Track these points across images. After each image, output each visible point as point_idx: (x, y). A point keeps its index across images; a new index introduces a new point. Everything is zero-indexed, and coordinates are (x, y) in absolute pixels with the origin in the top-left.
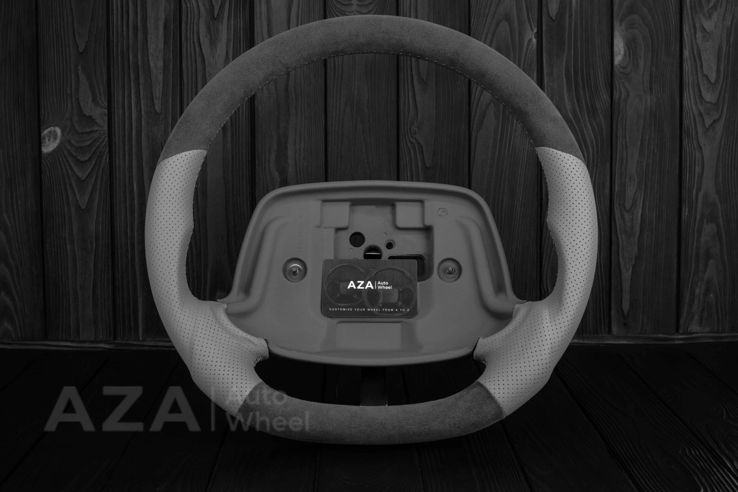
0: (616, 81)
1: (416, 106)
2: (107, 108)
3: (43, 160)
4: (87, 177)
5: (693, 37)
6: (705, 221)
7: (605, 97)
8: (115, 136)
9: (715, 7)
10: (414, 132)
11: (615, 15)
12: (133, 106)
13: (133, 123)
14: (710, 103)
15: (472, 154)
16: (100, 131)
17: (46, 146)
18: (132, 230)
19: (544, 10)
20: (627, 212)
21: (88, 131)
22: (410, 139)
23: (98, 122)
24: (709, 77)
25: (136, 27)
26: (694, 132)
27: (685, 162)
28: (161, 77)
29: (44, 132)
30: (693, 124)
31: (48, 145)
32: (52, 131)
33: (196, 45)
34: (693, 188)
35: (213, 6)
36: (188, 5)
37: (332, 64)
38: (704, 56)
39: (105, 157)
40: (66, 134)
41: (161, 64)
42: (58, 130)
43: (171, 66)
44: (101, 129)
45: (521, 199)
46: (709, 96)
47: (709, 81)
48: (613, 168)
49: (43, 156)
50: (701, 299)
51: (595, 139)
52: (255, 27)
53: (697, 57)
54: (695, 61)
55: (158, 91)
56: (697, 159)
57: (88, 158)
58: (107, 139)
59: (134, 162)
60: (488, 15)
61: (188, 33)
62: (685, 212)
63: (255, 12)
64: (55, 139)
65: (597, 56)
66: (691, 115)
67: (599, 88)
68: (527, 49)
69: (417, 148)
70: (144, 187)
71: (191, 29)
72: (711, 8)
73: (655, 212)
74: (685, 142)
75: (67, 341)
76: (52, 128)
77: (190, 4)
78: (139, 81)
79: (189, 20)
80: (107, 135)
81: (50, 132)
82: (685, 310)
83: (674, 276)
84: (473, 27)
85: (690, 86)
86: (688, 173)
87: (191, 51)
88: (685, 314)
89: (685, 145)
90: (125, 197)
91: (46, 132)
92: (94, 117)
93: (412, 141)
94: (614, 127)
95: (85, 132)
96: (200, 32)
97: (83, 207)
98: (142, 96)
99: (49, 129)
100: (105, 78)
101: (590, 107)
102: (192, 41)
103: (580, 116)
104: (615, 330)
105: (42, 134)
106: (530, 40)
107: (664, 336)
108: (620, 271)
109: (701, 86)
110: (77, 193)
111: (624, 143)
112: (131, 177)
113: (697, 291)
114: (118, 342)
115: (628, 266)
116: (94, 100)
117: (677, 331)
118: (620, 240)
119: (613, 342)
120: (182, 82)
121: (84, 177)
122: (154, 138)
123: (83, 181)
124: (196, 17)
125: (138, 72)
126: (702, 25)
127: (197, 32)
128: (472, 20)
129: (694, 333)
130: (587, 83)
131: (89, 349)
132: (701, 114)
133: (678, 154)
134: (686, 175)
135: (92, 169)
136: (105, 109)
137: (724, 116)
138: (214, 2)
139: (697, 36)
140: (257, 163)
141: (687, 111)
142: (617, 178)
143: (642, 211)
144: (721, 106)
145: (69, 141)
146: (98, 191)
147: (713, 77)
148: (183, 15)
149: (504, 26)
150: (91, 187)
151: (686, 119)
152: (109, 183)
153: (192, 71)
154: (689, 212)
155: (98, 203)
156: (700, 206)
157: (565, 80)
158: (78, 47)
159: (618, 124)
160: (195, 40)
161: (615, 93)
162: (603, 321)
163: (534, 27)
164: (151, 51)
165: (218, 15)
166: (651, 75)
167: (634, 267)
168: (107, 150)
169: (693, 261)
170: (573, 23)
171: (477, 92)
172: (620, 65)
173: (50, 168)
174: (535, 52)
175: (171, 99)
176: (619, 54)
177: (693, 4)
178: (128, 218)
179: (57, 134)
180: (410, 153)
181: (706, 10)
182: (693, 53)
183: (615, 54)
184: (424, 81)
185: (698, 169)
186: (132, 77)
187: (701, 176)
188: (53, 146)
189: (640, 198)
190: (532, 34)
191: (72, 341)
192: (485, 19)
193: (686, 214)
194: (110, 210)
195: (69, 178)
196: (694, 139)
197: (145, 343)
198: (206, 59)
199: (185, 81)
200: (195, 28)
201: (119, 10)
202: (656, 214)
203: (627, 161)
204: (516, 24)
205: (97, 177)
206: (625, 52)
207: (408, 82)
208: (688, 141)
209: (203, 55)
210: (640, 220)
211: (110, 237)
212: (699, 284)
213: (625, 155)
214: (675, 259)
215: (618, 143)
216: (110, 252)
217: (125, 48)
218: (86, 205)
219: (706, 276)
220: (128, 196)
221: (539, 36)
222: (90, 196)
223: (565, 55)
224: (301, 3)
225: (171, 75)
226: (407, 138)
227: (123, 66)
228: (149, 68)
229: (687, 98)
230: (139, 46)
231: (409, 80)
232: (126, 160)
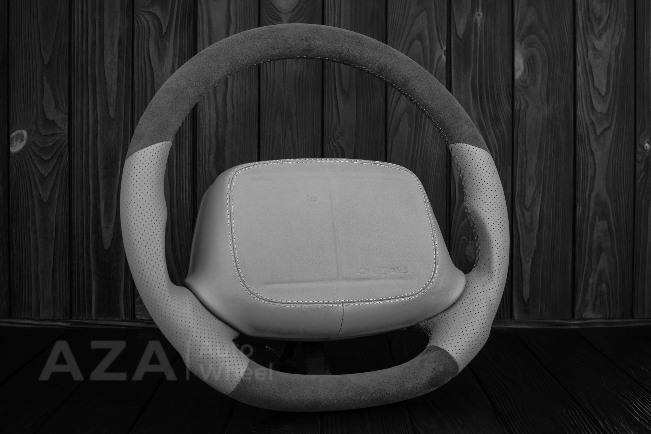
0: (517, 94)
1: (338, 114)
3: (10, 159)
4: (49, 174)
5: (585, 55)
6: (597, 218)
7: (507, 108)
8: (74, 138)
10: (337, 137)
11: (515, 35)
12: (90, 112)
13: (90, 127)
14: (600, 113)
16: (61, 133)
17: (14, 146)
18: (88, 222)
19: (453, 31)
20: (527, 209)
21: (51, 134)
22: (333, 143)
23: (60, 126)
24: (600, 90)
25: (94, 44)
26: (586, 139)
27: (578, 165)
28: (115, 87)
29: (12, 134)
30: (585, 132)
31: (15, 146)
32: (20, 133)
33: (146, 59)
34: (586, 189)
35: (161, 25)
36: (140, 24)
37: (265, 76)
38: (595, 72)
39: (65, 157)
40: (31, 137)
41: (115, 76)
42: (25, 133)
43: (124, 77)
46: (600, 108)
47: (600, 94)
48: (515, 170)
49: (11, 155)
50: (594, 289)
51: (498, 144)
52: (198, 45)
53: (589, 72)
54: (587, 76)
55: (112, 100)
56: (589, 164)
57: (50, 157)
58: (67, 141)
59: (91, 161)
60: (402, 35)
61: (140, 49)
62: (579, 210)
63: (198, 31)
64: (22, 140)
65: (500, 72)
66: (584, 124)
67: (502, 99)
68: (437, 64)
69: (339, 150)
70: (98, 183)
71: (143, 46)
72: (601, 29)
73: (552, 210)
74: (578, 148)
75: (28, 319)
76: (19, 131)
77: (142, 24)
78: (96, 91)
79: (140, 37)
80: (67, 137)
81: (18, 134)
82: (580, 298)
83: (570, 268)
85: (583, 99)
86: (581, 175)
87: (141, 64)
88: (579, 302)
89: (579, 150)
90: (82, 192)
91: (14, 134)
92: (56, 122)
93: (335, 145)
94: (515, 135)
95: (48, 135)
96: (150, 48)
97: (45, 201)
98: (98, 104)
99: (17, 132)
100: (66, 88)
101: (493, 116)
102: (143, 58)
103: (484, 124)
104: (516, 315)
105: (11, 136)
106: (440, 57)
107: (561, 321)
108: (521, 262)
109: (593, 98)
110: (40, 188)
111: (524, 149)
112: (87, 175)
113: (591, 281)
114: (74, 320)
115: (528, 258)
116: (57, 106)
117: (573, 317)
118: (520, 234)
119: (515, 327)
120: (134, 91)
121: (46, 174)
122: (108, 140)
123: (46, 177)
124: (146, 35)
125: (95, 83)
126: (594, 45)
127: (147, 48)
129: (588, 319)
130: (491, 96)
131: (48, 327)
132: (592, 123)
133: (572, 159)
134: (580, 178)
135: (54, 167)
136: (66, 114)
137: (614, 124)
138: (162, 22)
139: (589, 54)
140: (198, 163)
141: (580, 120)
142: (517, 180)
143: (540, 209)
144: (611, 115)
145: (34, 143)
146: (59, 187)
147: (603, 91)
148: (136, 33)
149: (417, 43)
150: (52, 182)
151: (579, 127)
152: (68, 180)
153: (142, 83)
154: (583, 210)
155: (59, 197)
156: (592, 205)
157: (471, 92)
158: (43, 60)
159: (519, 130)
161: (516, 104)
162: (505, 308)
163: (443, 46)
164: (107, 64)
165: (165, 33)
166: (548, 88)
167: (533, 259)
168: (67, 151)
169: (587, 254)
170: (478, 42)
171: (393, 102)
172: (520, 80)
173: (17, 166)
174: (445, 68)
175: (123, 106)
176: (520, 69)
177: (585, 26)
178: (84, 211)
179: (23, 136)
181: (596, 31)
182: (586, 70)
183: (516, 70)
184: (345, 92)
185: (590, 172)
186: (90, 86)
187: (593, 178)
188: (20, 147)
189: (539, 198)
190: (442, 52)
191: (33, 320)
192: (400, 38)
193: (580, 212)
194: (68, 203)
195: (33, 176)
196: (586, 144)
197: (98, 322)
198: (154, 71)
199: (136, 90)
200: (146, 44)
201: (80, 29)
202: (553, 212)
203: (526, 164)
204: (427, 42)
205: (57, 174)
206: (525, 68)
207: (331, 93)
208: (581, 147)
209: (152, 68)
210: (538, 217)
211: (68, 227)
212: (592, 275)
213: (525, 158)
214: (571, 253)
215: (519, 148)
216: (68, 241)
217: (84, 61)
218: (47, 199)
219: (599, 268)
220: (84, 191)
221: (448, 53)
222: (51, 191)
223: (471, 70)
224: (238, 24)
225: (124, 85)
226: (331, 143)
227: (82, 77)
228: (105, 79)
229: (580, 109)
230: (96, 59)
231: (333, 91)
232: (84, 160)
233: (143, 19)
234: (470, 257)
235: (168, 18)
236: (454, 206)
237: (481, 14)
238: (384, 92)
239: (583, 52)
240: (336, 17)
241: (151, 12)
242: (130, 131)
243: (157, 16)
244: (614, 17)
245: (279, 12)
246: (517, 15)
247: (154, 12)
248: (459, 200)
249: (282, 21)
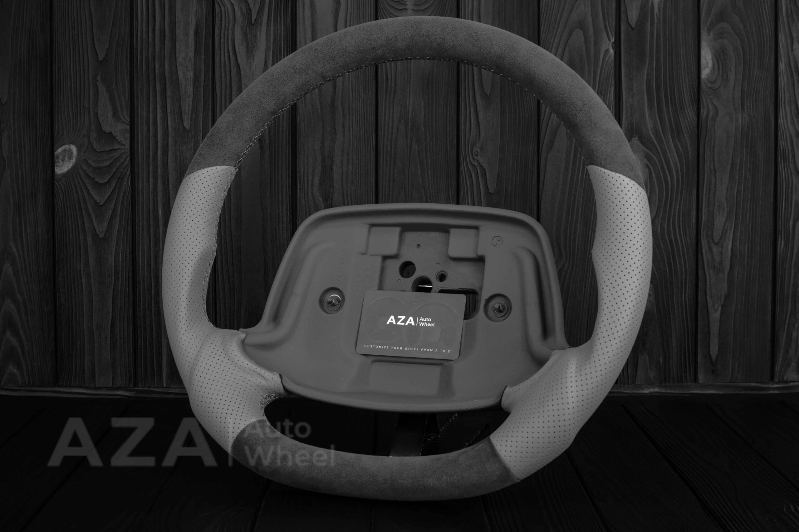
0: (703, 97)
1: (478, 124)
2: (129, 123)
3: (56, 182)
4: (106, 202)
5: (790, 48)
7: (691, 115)
8: (138, 155)
10: (477, 153)
11: (702, 23)
12: (159, 122)
13: (159, 141)
15: (541, 179)
17: (60, 166)
18: (156, 262)
19: (623, 17)
20: (716, 244)
21: (107, 150)
22: (472, 161)
23: (119, 140)
25: (163, 33)
26: (790, 155)
27: (780, 188)
28: (190, 90)
29: (57, 150)
30: (789, 145)
31: (61, 165)
32: (67, 149)
33: (231, 54)
34: (790, 218)
35: (250, 10)
36: (223, 9)
37: (384, 76)
39: (126, 179)
40: (82, 154)
41: (190, 75)
42: (74, 149)
43: (203, 77)
44: (121, 148)
48: (700, 195)
49: (56, 177)
50: (798, 343)
51: (680, 162)
52: (298, 34)
53: (794, 71)
54: (791, 75)
55: (187, 105)
56: (794, 186)
57: (107, 180)
58: (128, 159)
59: (160, 185)
60: (559, 22)
61: (222, 40)
62: (781, 246)
63: (298, 16)
64: (70, 158)
65: (682, 70)
66: (788, 136)
67: (684, 105)
68: (604, 59)
69: (479, 171)
71: (226, 36)
73: (747, 244)
74: (780, 166)
75: (81, 387)
76: (67, 145)
77: (225, 7)
78: (166, 94)
79: (223, 25)
80: (128, 154)
81: (65, 151)
82: (781, 356)
83: (769, 318)
84: (543, 36)
85: (786, 102)
86: (784, 200)
87: (225, 60)
88: (780, 360)
89: (781, 169)
90: (149, 224)
91: (60, 150)
92: (114, 134)
93: (474, 163)
94: (701, 149)
95: (105, 151)
96: (236, 39)
97: (101, 236)
98: (169, 111)
99: (63, 147)
100: (127, 90)
101: (674, 127)
102: (226, 49)
103: (662, 136)
104: (701, 378)
105: (56, 153)
106: (607, 51)
107: (757, 385)
108: (708, 312)
110: (94, 219)
111: (712, 167)
112: (155, 202)
113: (795, 334)
114: (139, 388)
115: (716, 306)
116: (115, 114)
117: (772, 379)
118: (707, 275)
119: (700, 392)
120: (215, 95)
121: (103, 202)
122: (181, 158)
123: (102, 206)
124: (231, 22)
125: (165, 84)
127: (232, 39)
128: (542, 28)
129: (791, 381)
130: (671, 100)
131: (106, 397)
133: (772, 181)
134: (782, 204)
135: (111, 193)
136: (127, 124)
138: (251, 6)
139: (794, 47)
140: (298, 187)
141: (783, 131)
142: (704, 206)
143: (732, 244)
145: (86, 161)
146: (118, 218)
148: (217, 19)
149: (578, 34)
150: (110, 212)
151: (782, 140)
152: (130, 209)
153: (226, 84)
154: (785, 245)
155: (119, 230)
157: (646, 95)
158: (97, 55)
159: (706, 145)
161: (702, 110)
163: (611, 36)
164: (179, 60)
165: (256, 20)
166: (743, 91)
167: (723, 306)
168: (129, 172)
169: (790, 300)
170: (655, 32)
172: (708, 80)
173: (64, 191)
174: (613, 64)
175: (201, 114)
176: (707, 66)
177: (790, 12)
178: (152, 248)
179: (72, 153)
180: (472, 177)
182: (790, 67)
183: (702, 67)
184: (487, 96)
185: (795, 196)
186: (158, 88)
188: (68, 166)
189: (730, 230)
190: (609, 44)
191: (86, 388)
192: (556, 27)
193: (782, 246)
194: (131, 239)
195: (85, 203)
196: (790, 162)
197: (170, 390)
198: (241, 69)
199: (218, 94)
200: (230, 35)
201: (144, 14)
202: (748, 246)
203: (715, 187)
204: (591, 33)
205: (117, 201)
206: (714, 65)
207: (469, 98)
208: (784, 164)
209: (238, 65)
210: (730, 253)
211: (131, 270)
212: (796, 327)
213: (713, 180)
214: (770, 298)
215: (706, 167)
216: (131, 288)
217: (150, 57)
218: (104, 234)
221: (617, 46)
222: (109, 223)
223: (647, 68)
224: (349, 7)
225: (202, 87)
226: (468, 160)
227: (148, 77)
228: (178, 78)
229: (783, 116)
230: (166, 54)
231: (471, 94)
232: (151, 183)
233: (227, 2)
239: (787, 44)
249: (406, 5)
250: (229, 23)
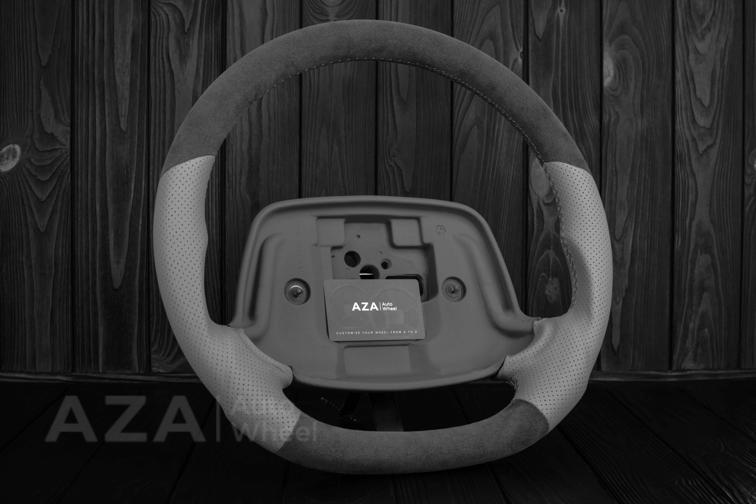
0: (606, 106)
1: (395, 127)
2: (70, 125)
3: (1, 179)
4: (47, 198)
5: (686, 59)
6: (699, 251)
7: (594, 120)
8: (77, 155)
9: (708, 28)
10: (394, 155)
11: (604, 35)
12: (97, 123)
13: (97, 142)
14: (704, 127)
15: (454, 179)
16: (62, 149)
17: (4, 164)
18: (94, 256)
19: (531, 28)
20: (617, 241)
21: (49, 149)
22: (389, 161)
23: (60, 140)
24: (703, 102)
25: (102, 41)
26: (687, 160)
27: (677, 189)
28: (127, 94)
29: (2, 150)
30: (686, 149)
31: (6, 164)
32: (12, 148)
33: (165, 60)
34: (687, 217)
35: (183, 19)
36: (158, 19)
37: (308, 81)
38: (697, 79)
39: (66, 177)
40: (26, 153)
41: (127, 80)
42: (18, 148)
43: (139, 83)
44: (62, 148)
45: (505, 226)
46: (703, 121)
47: (702, 105)
49: (1, 175)
50: (695, 334)
52: (228, 42)
53: (690, 79)
54: (688, 84)
55: (124, 109)
56: (690, 186)
57: (49, 178)
58: (69, 158)
59: (98, 183)
60: (471, 34)
61: (157, 47)
63: (228, 27)
64: (14, 157)
65: (586, 77)
66: (684, 140)
67: (588, 111)
69: (396, 171)
70: (107, 209)
71: (161, 44)
72: (704, 29)
73: (646, 242)
74: (677, 168)
75: (22, 372)
76: (11, 146)
77: (160, 17)
78: (104, 98)
79: (158, 34)
80: (69, 153)
81: (9, 150)
82: (679, 346)
83: (667, 310)
85: (683, 110)
86: (681, 200)
87: (159, 66)
88: (678, 349)
89: (678, 171)
90: (87, 220)
91: (5, 150)
92: (56, 135)
93: (391, 164)
94: (604, 152)
95: (46, 151)
96: (170, 47)
97: (42, 230)
98: (107, 113)
99: (8, 147)
100: (68, 94)
101: (578, 130)
102: (160, 56)
104: (604, 366)
106: (516, 60)
107: (656, 373)
109: (694, 110)
110: (36, 214)
111: (614, 169)
112: (93, 199)
113: (691, 325)
114: (77, 374)
115: (618, 299)
116: (56, 116)
117: (670, 368)
119: (602, 379)
120: (150, 99)
121: (44, 198)
122: (118, 158)
123: (43, 202)
125: (104, 89)
126: (695, 47)
127: (166, 47)
129: (688, 370)
130: (575, 106)
131: (46, 382)
132: (694, 140)
133: (670, 182)
134: (679, 204)
135: (52, 190)
136: (67, 126)
137: (718, 141)
138: (185, 16)
139: (690, 58)
140: (227, 185)
141: (680, 136)
143: (633, 241)
144: (716, 131)
145: (29, 160)
146: (59, 213)
147: (706, 101)
148: (152, 28)
149: (489, 43)
150: (51, 208)
151: (678, 143)
152: (70, 205)
153: (160, 87)
154: (682, 242)
155: (58, 225)
156: (693, 235)
157: (552, 102)
158: (41, 61)
159: (608, 148)
160: (165, 56)
161: (604, 116)
163: (519, 47)
164: (117, 66)
165: (188, 29)
166: (642, 98)
167: (624, 299)
168: (69, 170)
169: (687, 293)
170: (561, 43)
171: (460, 113)
172: (609, 87)
173: (8, 188)
175: (137, 117)
176: (609, 75)
177: (685, 25)
178: (90, 242)
179: (16, 152)
180: (389, 177)
181: (699, 31)
182: (686, 77)
183: (604, 75)
184: (404, 101)
185: (691, 197)
186: (97, 92)
187: (694, 205)
188: (12, 165)
189: (631, 227)
190: (518, 54)
191: (28, 373)
192: (469, 37)
193: (679, 243)
194: (70, 233)
195: (28, 199)
196: (687, 165)
197: (105, 376)
198: (175, 75)
199: (153, 97)
200: (165, 42)
201: (85, 23)
202: (648, 244)
203: (617, 187)
204: (501, 43)
205: (57, 197)
206: (615, 74)
207: (387, 102)
208: (681, 167)
209: (172, 72)
210: (630, 251)
211: (70, 262)
212: (693, 318)
213: (615, 180)
214: (668, 292)
215: (608, 168)
216: (70, 278)
217: (90, 63)
218: (45, 228)
219: (700, 310)
220: (90, 218)
221: (525, 56)
222: (50, 219)
223: (552, 77)
224: (276, 19)
225: (138, 91)
226: (386, 161)
227: (88, 82)
228: (115, 84)
229: (679, 122)
230: (104, 61)
231: (389, 100)
232: (89, 181)
233: (162, 12)
234: (551, 298)
235: (191, 11)
236: (532, 237)
237: (564, 10)
238: (449, 101)
239: (684, 55)
240: (393, 11)
241: (171, 4)
242: (145, 148)
243: (178, 9)
244: (720, 15)
245: (325, 4)
246: (606, 11)
247: (175, 4)
248: (538, 230)
249: (328, 16)
250: (164, 32)
